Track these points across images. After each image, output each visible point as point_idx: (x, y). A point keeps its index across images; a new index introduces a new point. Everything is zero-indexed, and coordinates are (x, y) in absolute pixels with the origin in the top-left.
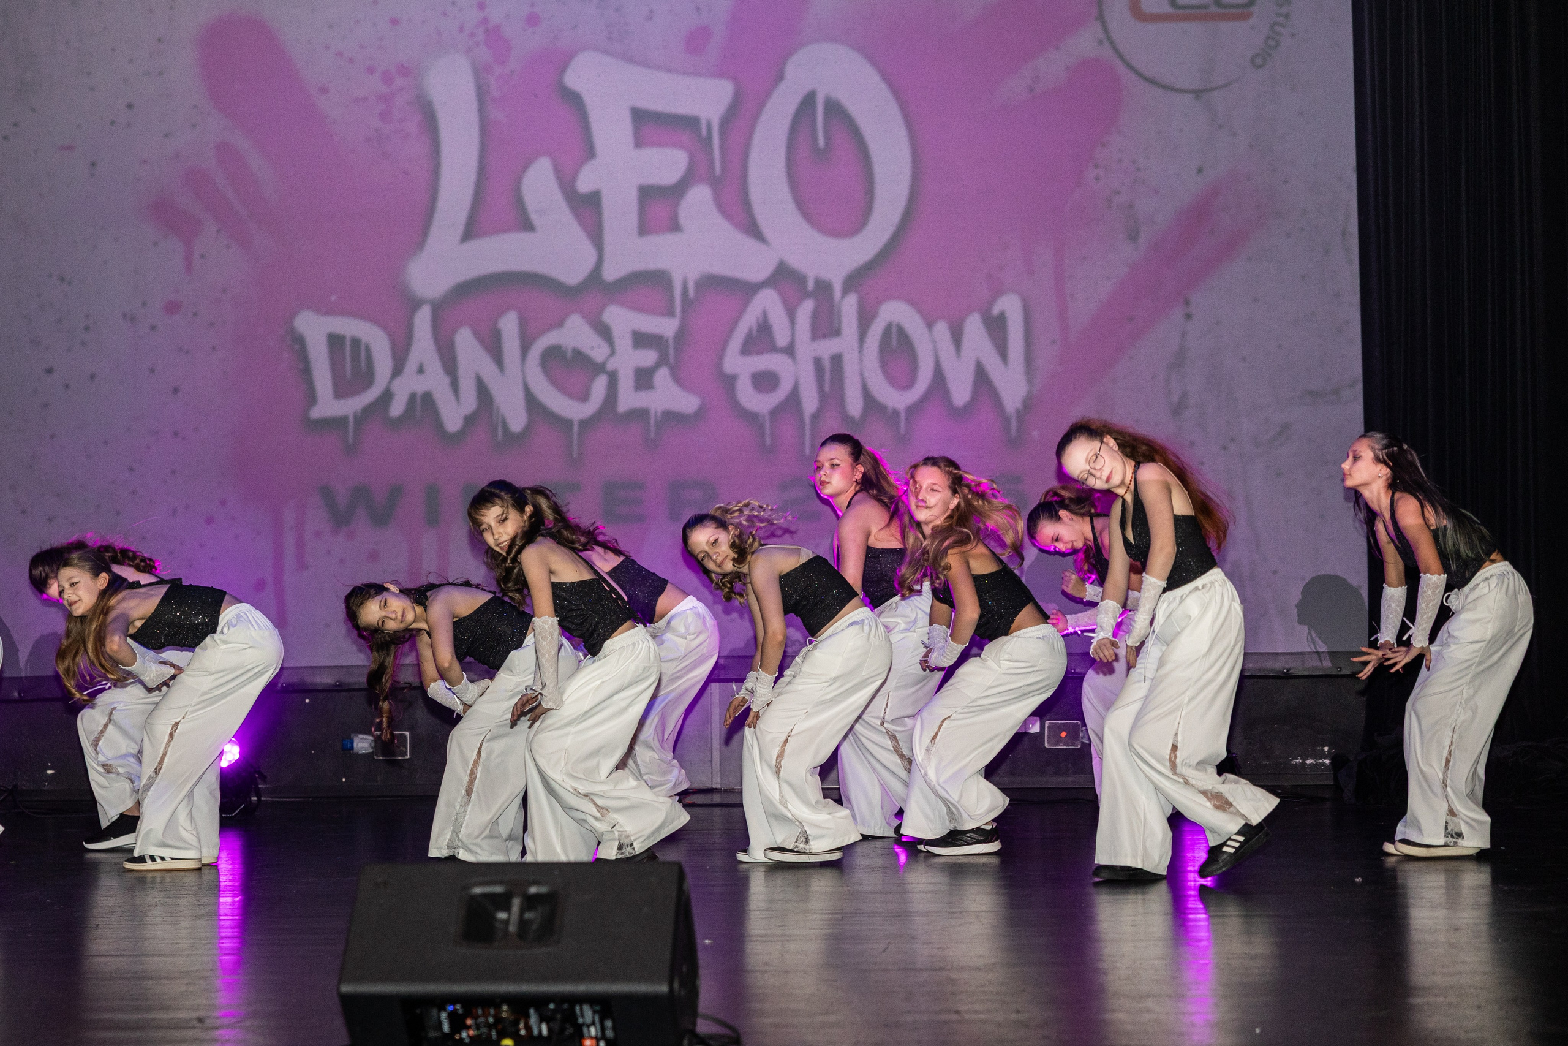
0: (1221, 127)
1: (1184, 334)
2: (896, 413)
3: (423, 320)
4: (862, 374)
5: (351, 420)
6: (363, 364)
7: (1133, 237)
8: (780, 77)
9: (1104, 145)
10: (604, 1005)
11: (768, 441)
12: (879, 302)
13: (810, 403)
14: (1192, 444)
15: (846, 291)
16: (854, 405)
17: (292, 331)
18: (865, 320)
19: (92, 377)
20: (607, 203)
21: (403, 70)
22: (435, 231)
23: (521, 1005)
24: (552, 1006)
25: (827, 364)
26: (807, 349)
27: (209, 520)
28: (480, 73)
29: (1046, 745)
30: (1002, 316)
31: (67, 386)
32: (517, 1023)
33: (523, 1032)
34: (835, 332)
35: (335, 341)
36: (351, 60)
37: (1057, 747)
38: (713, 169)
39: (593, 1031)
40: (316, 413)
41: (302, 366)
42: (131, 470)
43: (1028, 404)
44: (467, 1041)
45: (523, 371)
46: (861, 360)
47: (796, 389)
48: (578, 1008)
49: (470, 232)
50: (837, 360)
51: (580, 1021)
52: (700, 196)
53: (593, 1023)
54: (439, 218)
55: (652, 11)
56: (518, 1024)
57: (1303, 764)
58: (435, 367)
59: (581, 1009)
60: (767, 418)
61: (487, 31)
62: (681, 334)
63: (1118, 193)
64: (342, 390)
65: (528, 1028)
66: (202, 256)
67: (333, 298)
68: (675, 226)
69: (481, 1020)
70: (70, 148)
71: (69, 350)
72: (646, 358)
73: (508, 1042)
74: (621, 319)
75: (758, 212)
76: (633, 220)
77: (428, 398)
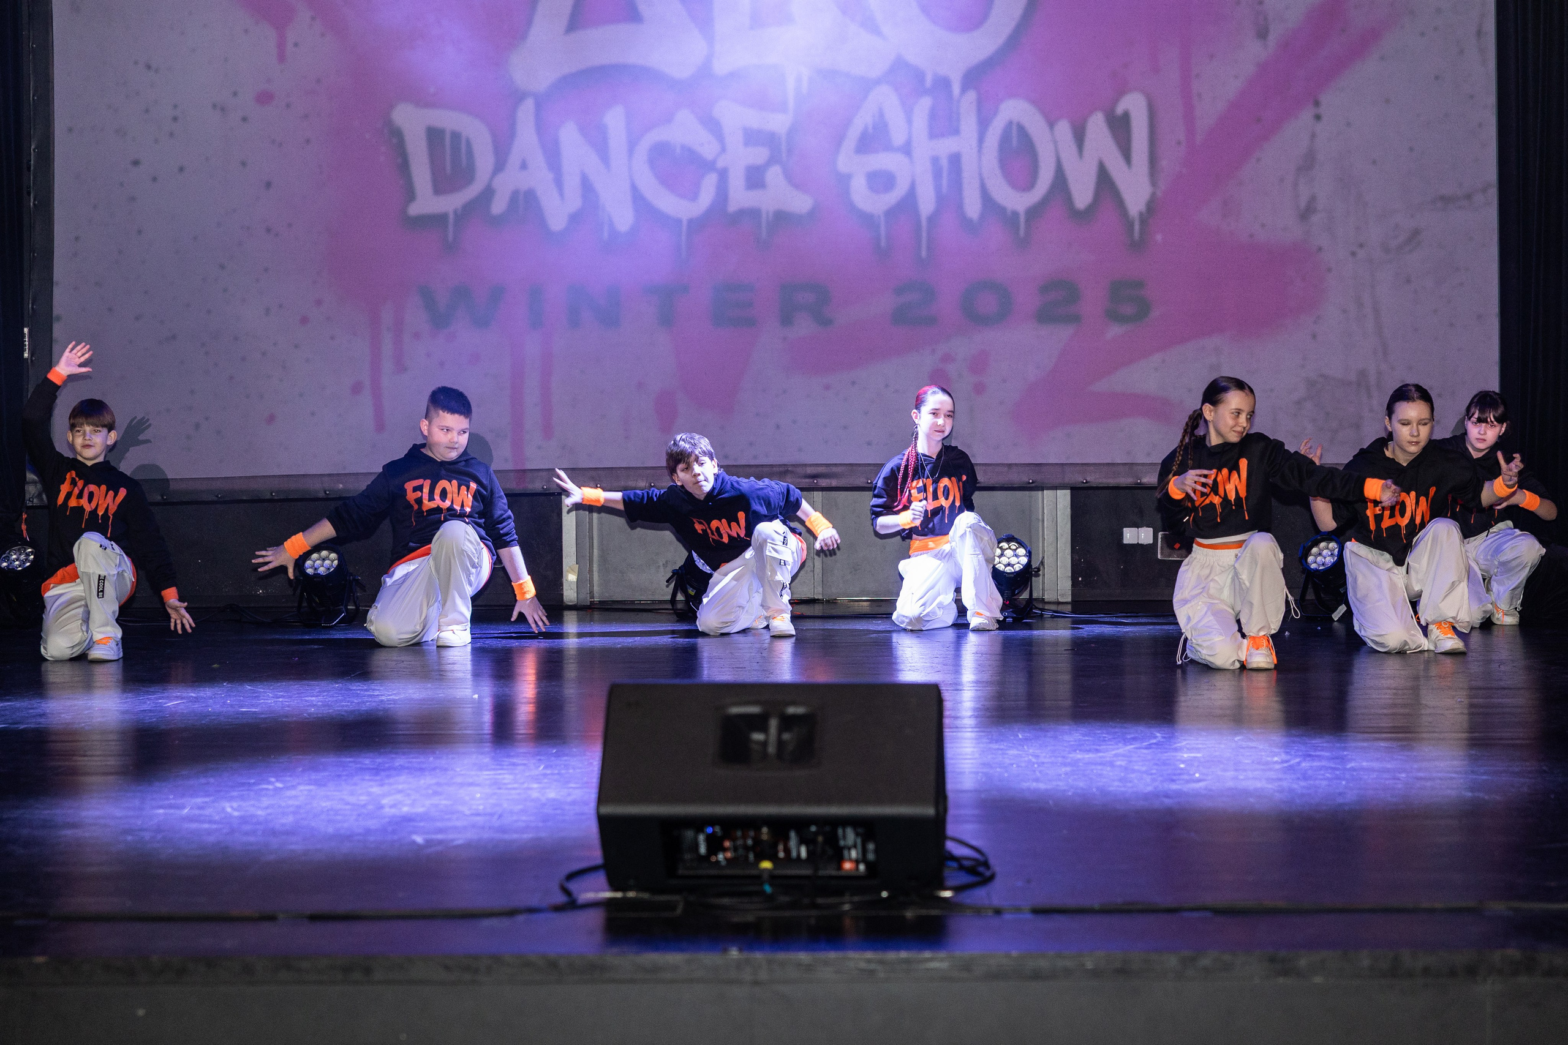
1: (1313, 135)
2: (1015, 214)
4: (980, 175)
5: (451, 217)
6: (464, 161)
7: (1262, 34)
10: (867, 828)
11: (883, 243)
12: (1000, 99)
13: (927, 204)
15: (964, 89)
16: (973, 207)
17: (389, 123)
18: (985, 117)
19: (181, 169)
22: (538, 20)
23: (781, 827)
24: (813, 829)
26: (924, 148)
27: (304, 320)
29: (1159, 557)
30: (1126, 116)
31: (154, 179)
32: (775, 845)
33: (781, 855)
34: (956, 132)
35: (434, 136)
37: (1170, 559)
39: (854, 854)
40: (414, 210)
41: (400, 160)
42: (222, 267)
43: (1152, 207)
44: (723, 863)
45: (630, 167)
46: (979, 161)
47: (912, 188)
48: (840, 831)
49: (577, 20)
50: (955, 160)
51: (842, 843)
53: (855, 846)
54: (543, 7)
56: (777, 846)
58: (538, 162)
59: (844, 832)
60: (882, 219)
62: (794, 130)
64: (442, 184)
65: (787, 851)
66: (296, 45)
67: (433, 90)
68: (789, 19)
69: (740, 842)
71: (156, 141)
72: (758, 155)
73: (766, 865)
74: (731, 115)
75: (877, 5)
76: (744, 11)
77: (531, 193)
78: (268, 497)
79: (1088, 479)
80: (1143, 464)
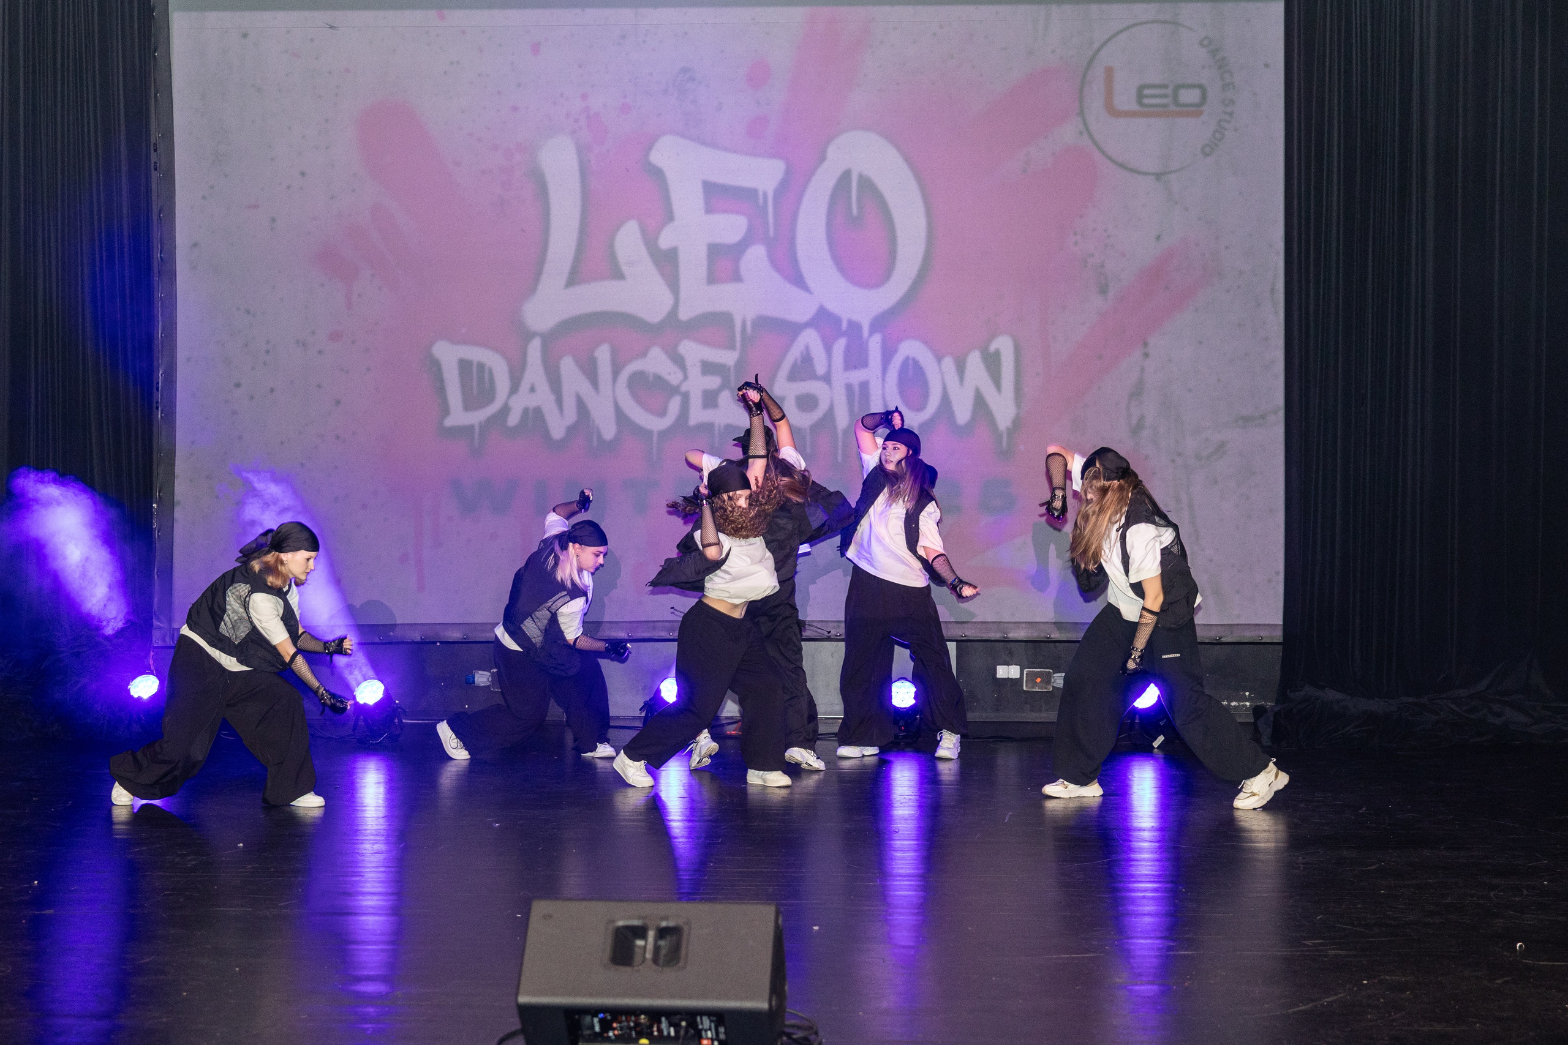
0: (1176, 203)
1: (1142, 370)
3: (534, 350)
4: (884, 398)
5: (477, 429)
6: (487, 385)
7: (1103, 290)
8: (822, 158)
9: (1081, 217)
10: (717, 1016)
11: (809, 450)
12: (900, 340)
13: (843, 420)
14: (1147, 457)
15: (871, 333)
17: (430, 355)
18: (887, 356)
19: (272, 390)
20: (682, 257)
21: (521, 148)
22: (544, 277)
23: (655, 1015)
24: (679, 1016)
25: (857, 389)
26: (841, 377)
27: (364, 506)
28: (582, 151)
29: (1025, 688)
30: (997, 353)
32: (651, 1027)
33: (656, 1033)
34: (864, 364)
35: (465, 366)
36: (479, 139)
37: (1033, 690)
38: (767, 232)
39: (709, 1034)
40: (449, 422)
41: (438, 385)
43: (1017, 423)
44: (613, 1037)
45: (614, 393)
46: (883, 388)
47: (831, 408)
48: (699, 1019)
49: (574, 278)
50: (865, 386)
51: (700, 1027)
54: (548, 267)
55: (721, 103)
56: (653, 1027)
57: (1229, 705)
58: (544, 388)
59: (702, 1020)
60: (808, 431)
61: (588, 117)
62: (742, 364)
63: (1092, 255)
64: (469, 405)
65: (660, 1030)
66: (360, 295)
67: (464, 331)
68: (737, 278)
69: (625, 1024)
70: (256, 207)
71: (253, 368)
72: (714, 382)
73: (644, 1041)
74: (693, 351)
75: (805, 267)
76: (703, 272)
77: (538, 411)
79: (966, 634)
80: (1009, 623)
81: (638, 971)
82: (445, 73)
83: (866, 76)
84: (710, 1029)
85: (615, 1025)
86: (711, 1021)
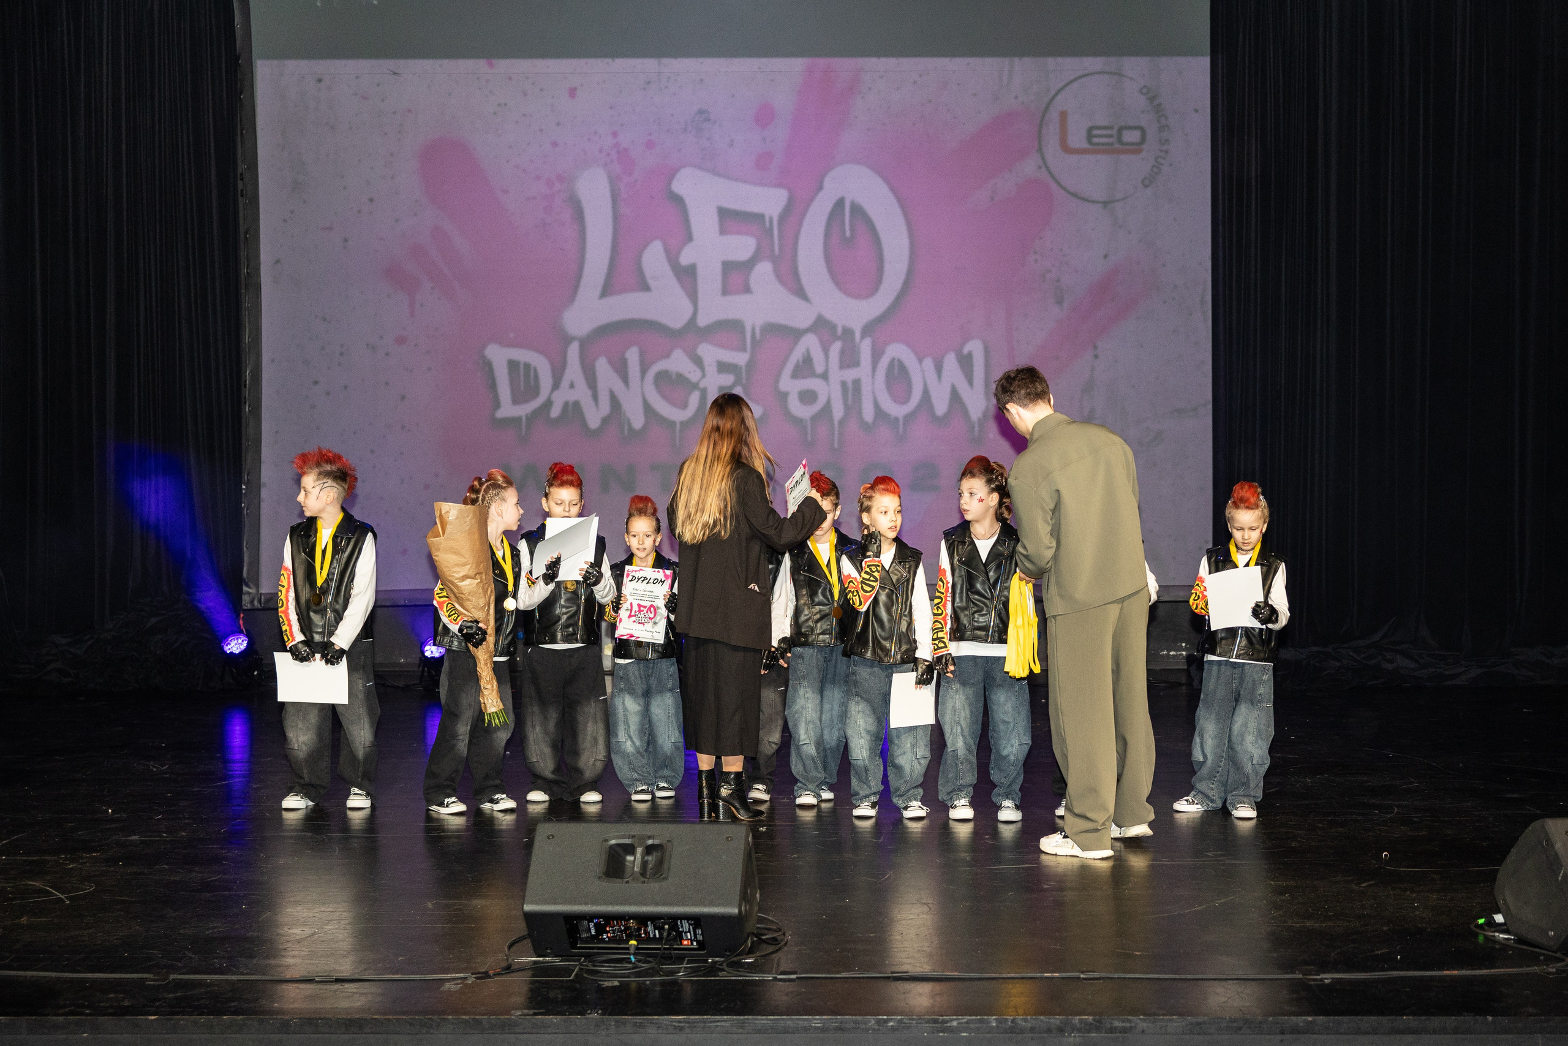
0: (1120, 227)
1: (1093, 369)
2: (897, 419)
3: (573, 350)
4: (873, 392)
5: (524, 419)
6: (532, 382)
7: (1060, 302)
8: (820, 188)
9: (1041, 238)
10: (695, 920)
11: (809, 438)
12: (886, 344)
13: (838, 412)
15: (863, 337)
16: (868, 414)
17: (483, 357)
18: (876, 355)
19: (346, 387)
20: (700, 271)
21: (560, 178)
22: (581, 289)
23: (643, 919)
24: (663, 920)
25: (850, 385)
26: (837, 375)
27: (427, 487)
28: (613, 181)
30: (970, 356)
31: (328, 394)
32: (639, 930)
33: (643, 936)
34: (856, 364)
35: (513, 365)
36: (524, 171)
38: (773, 251)
39: (689, 936)
40: (500, 414)
41: (490, 383)
43: (986, 415)
44: (606, 939)
45: (642, 389)
46: (873, 384)
47: (828, 402)
48: (678, 922)
49: (608, 290)
50: (857, 383)
51: (681, 929)
52: (764, 268)
54: (584, 281)
55: (732, 140)
57: (1168, 655)
58: (581, 384)
59: (681, 922)
60: (809, 422)
61: (618, 152)
62: (751, 364)
64: (517, 399)
65: (646, 932)
66: (422, 305)
67: (512, 336)
68: (747, 290)
69: (617, 927)
71: (329, 368)
72: (726, 380)
73: (633, 942)
74: (710, 353)
75: (804, 280)
76: (718, 285)
77: (577, 405)
78: (402, 603)
81: (627, 882)
82: (495, 113)
83: (856, 117)
84: (689, 932)
85: (608, 929)
86: (690, 924)
